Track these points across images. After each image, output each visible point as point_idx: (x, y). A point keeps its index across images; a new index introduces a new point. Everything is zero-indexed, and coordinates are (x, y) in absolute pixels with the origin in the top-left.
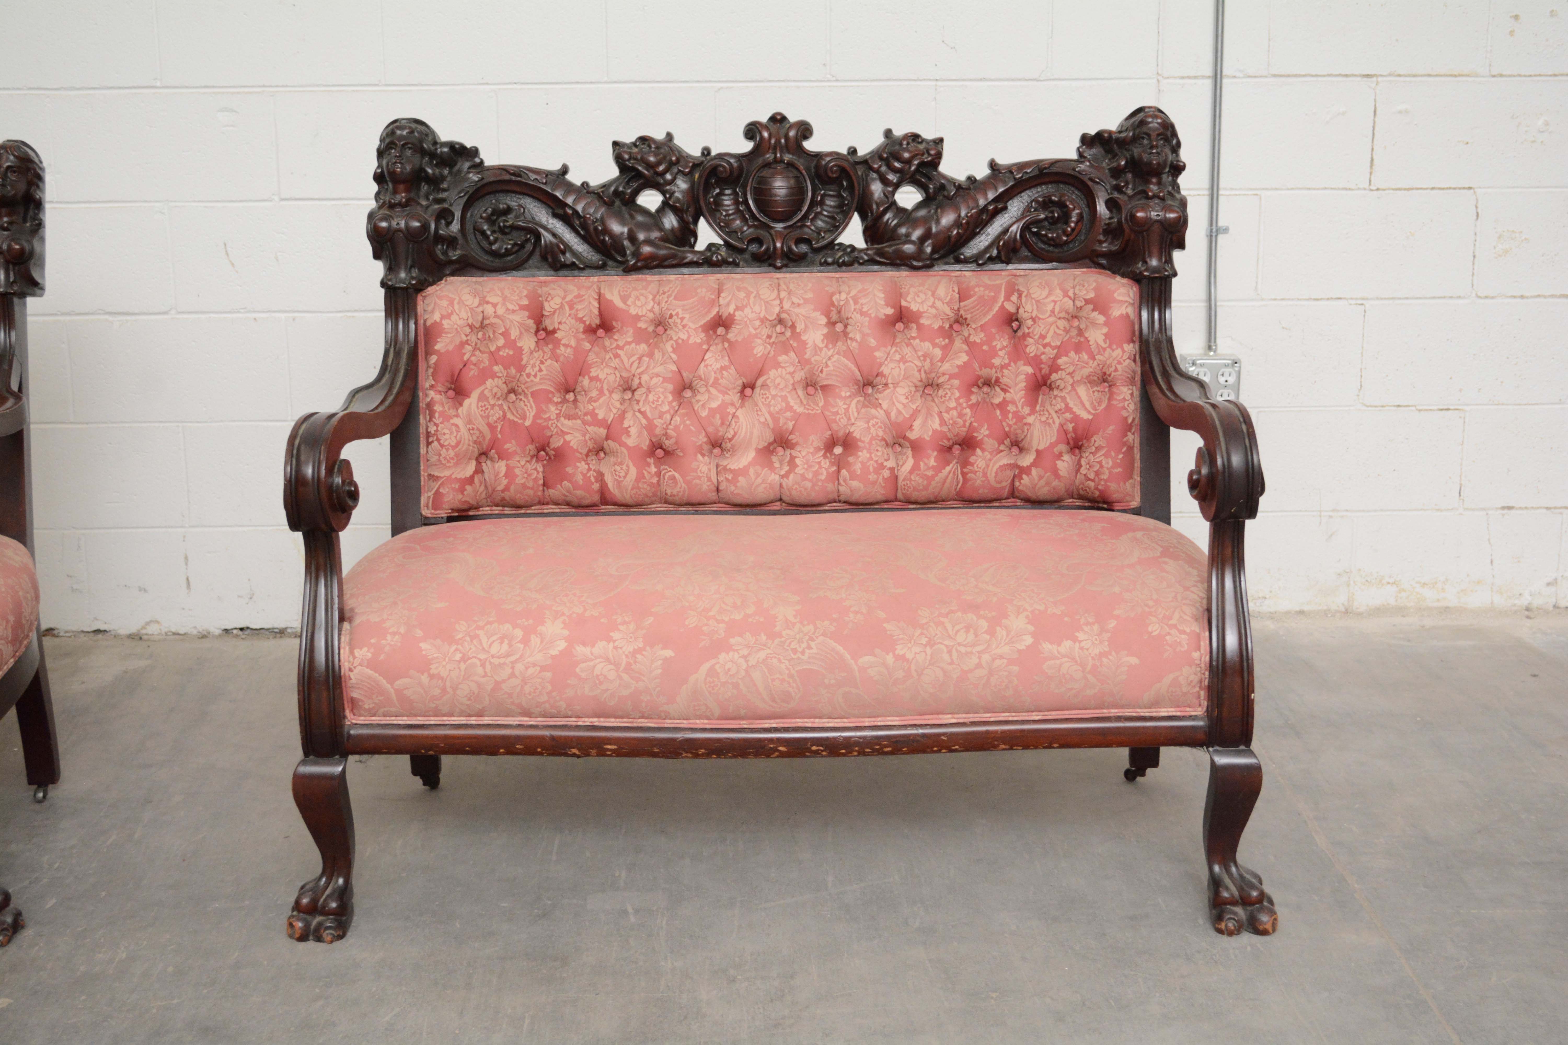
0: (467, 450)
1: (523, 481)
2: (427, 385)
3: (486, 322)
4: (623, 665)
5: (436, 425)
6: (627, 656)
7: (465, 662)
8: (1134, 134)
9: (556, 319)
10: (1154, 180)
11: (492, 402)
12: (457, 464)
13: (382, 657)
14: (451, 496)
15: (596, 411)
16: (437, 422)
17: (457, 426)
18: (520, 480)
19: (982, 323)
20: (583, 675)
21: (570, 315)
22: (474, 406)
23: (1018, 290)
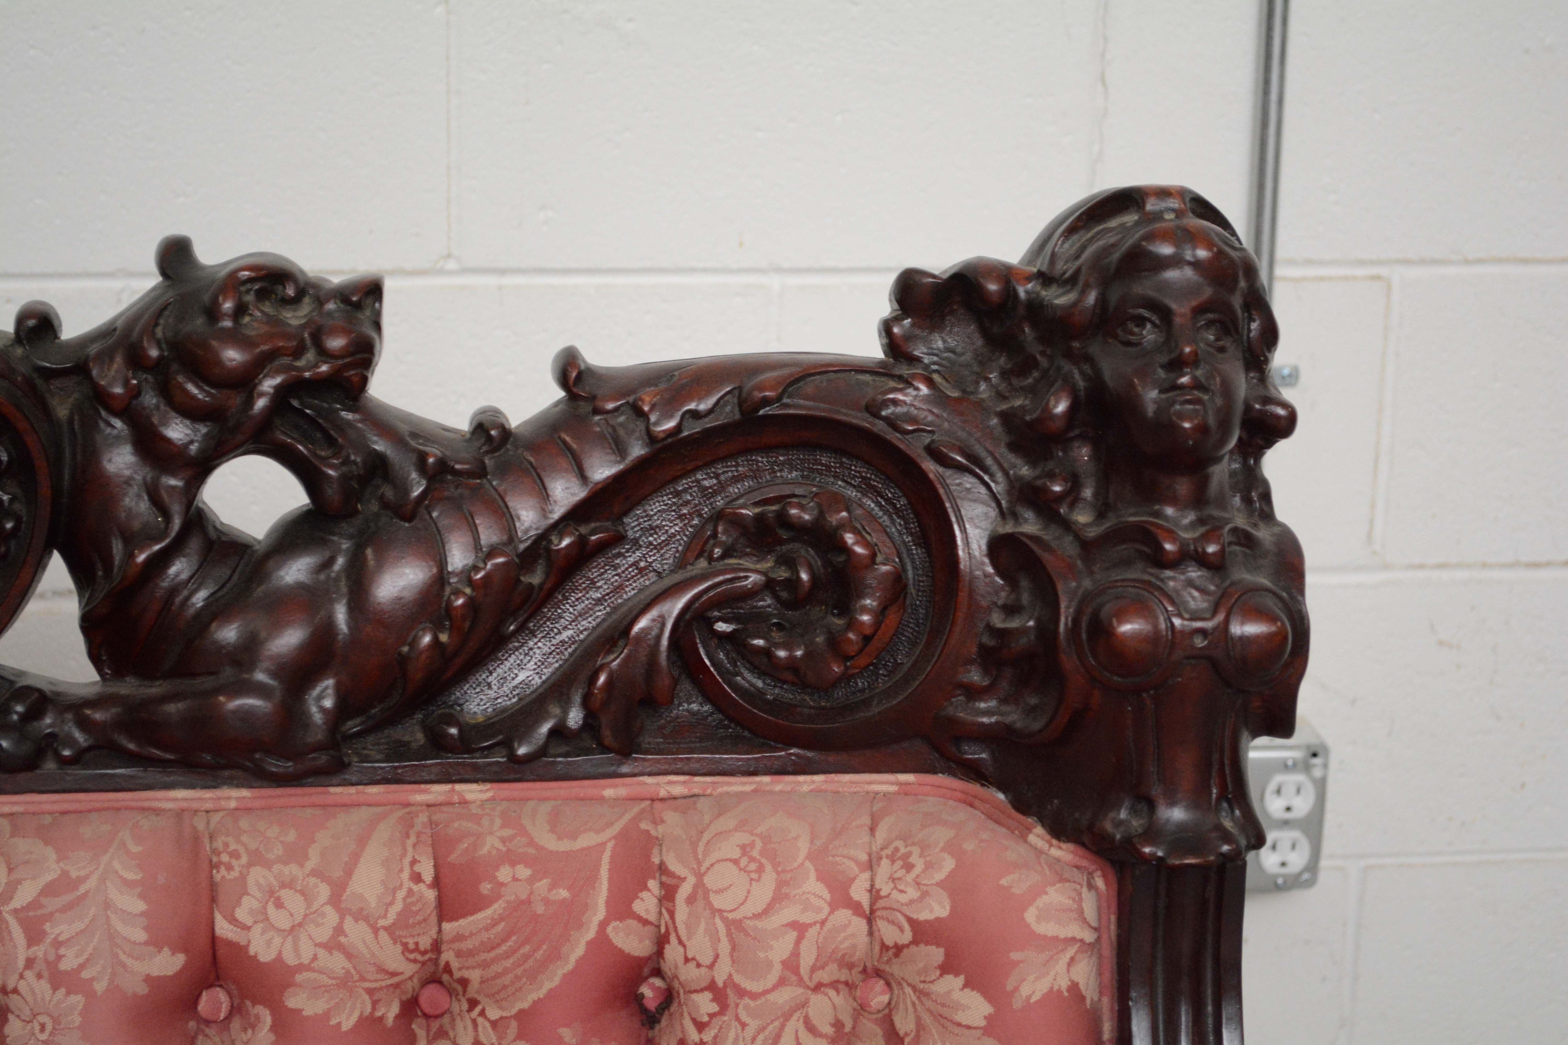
8: (1102, 301)
10: (1183, 487)
19: (525, 1005)
23: (663, 869)
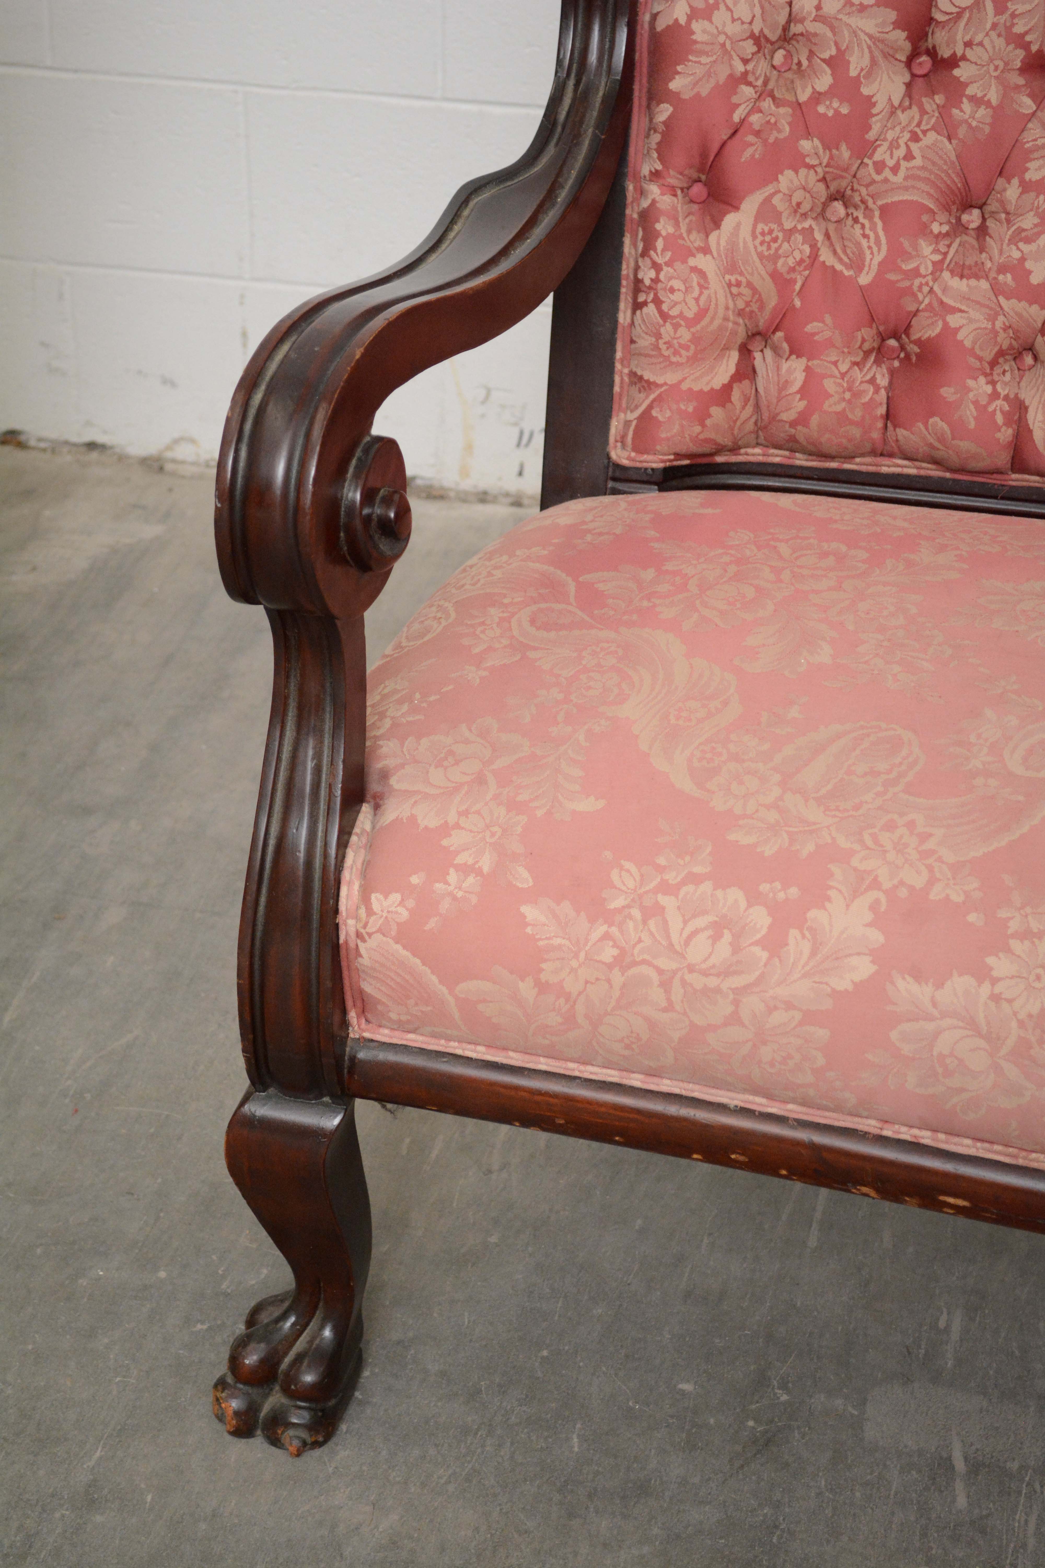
0: (721, 328)
1: (839, 408)
2: (645, 170)
3: (795, 29)
4: (1011, 1042)
5: (657, 267)
6: (1021, 1024)
7: (624, 970)
9: (961, 34)
11: (788, 225)
12: (694, 360)
13: (432, 924)
14: (676, 428)
15: (1028, 265)
16: (660, 260)
17: (701, 273)
18: (832, 405)
20: (907, 1049)
21: (994, 26)
22: (745, 233)
